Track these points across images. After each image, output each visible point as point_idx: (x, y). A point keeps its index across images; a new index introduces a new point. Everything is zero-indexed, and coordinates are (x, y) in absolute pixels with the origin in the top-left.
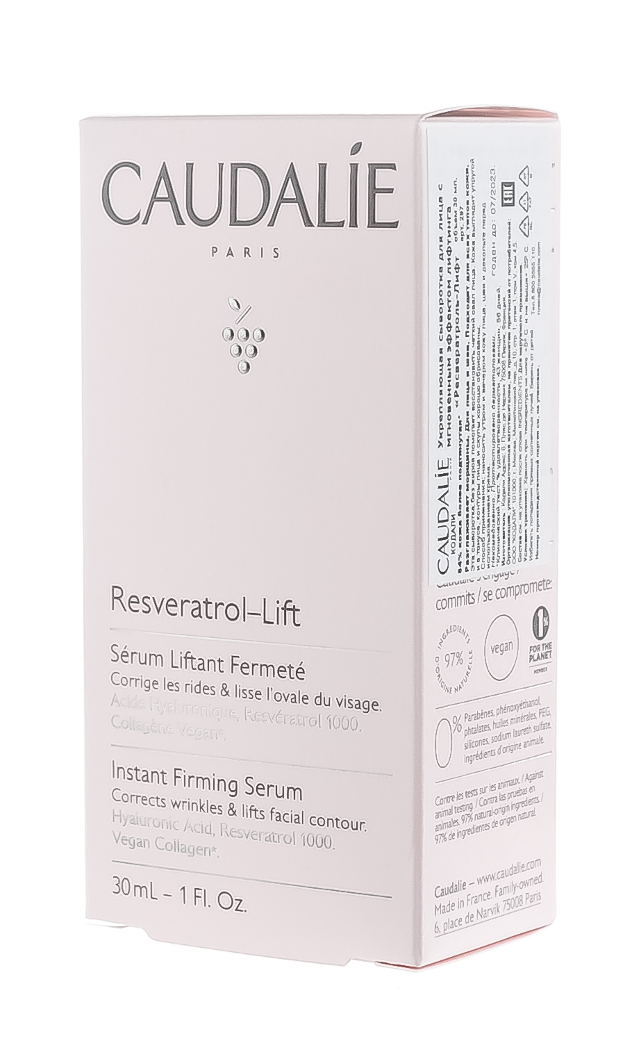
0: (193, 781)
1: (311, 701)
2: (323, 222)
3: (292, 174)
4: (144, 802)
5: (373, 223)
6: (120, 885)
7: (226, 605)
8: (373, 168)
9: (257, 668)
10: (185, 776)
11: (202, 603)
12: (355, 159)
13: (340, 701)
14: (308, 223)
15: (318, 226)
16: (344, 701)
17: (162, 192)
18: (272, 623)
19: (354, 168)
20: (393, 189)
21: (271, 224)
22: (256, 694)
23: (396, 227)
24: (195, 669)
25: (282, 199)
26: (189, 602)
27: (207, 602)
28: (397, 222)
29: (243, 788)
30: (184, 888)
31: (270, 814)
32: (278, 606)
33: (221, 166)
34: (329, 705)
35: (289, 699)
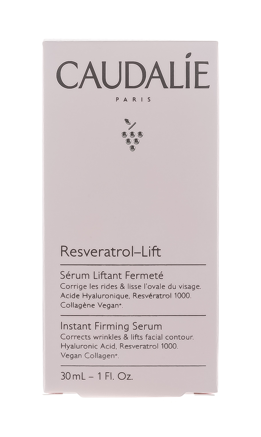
0: (105, 327)
1: (166, 287)
2: (172, 86)
3: (157, 66)
4: (78, 338)
5: (197, 86)
6: (65, 376)
7: (123, 250)
8: (197, 64)
9: (139, 276)
10: (101, 325)
11: (110, 250)
12: (188, 60)
13: (181, 286)
14: (165, 86)
15: (170, 88)
16: (182, 286)
17: (90, 74)
18: (147, 256)
19: (188, 64)
20: (207, 72)
21: (147, 87)
22: (138, 287)
23: (209, 88)
24: (107, 279)
25: (152, 77)
26: (103, 250)
27: (113, 250)
28: (209, 86)
29: (131, 327)
30: (100, 373)
31: (146, 337)
32: (150, 248)
33: (120, 63)
34: (175, 288)
35: (155, 288)
